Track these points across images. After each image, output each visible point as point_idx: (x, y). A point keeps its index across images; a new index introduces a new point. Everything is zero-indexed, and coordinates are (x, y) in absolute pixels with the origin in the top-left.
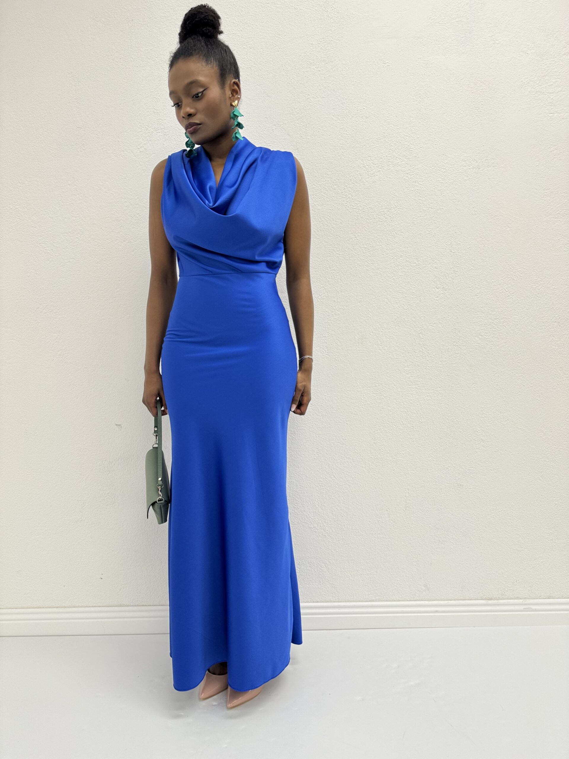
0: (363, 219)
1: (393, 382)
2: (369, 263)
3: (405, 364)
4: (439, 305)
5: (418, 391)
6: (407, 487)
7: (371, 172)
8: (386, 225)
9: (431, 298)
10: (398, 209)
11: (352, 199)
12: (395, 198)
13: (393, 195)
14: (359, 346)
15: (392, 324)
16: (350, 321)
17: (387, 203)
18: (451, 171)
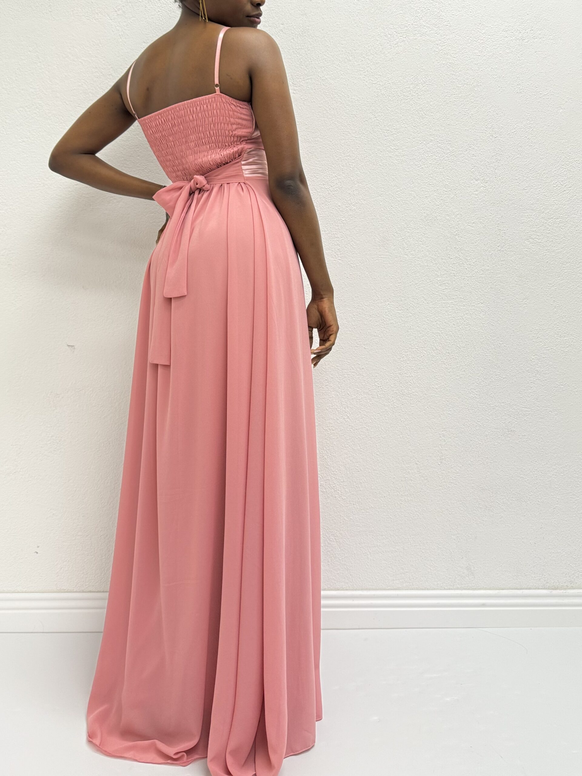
0: (384, 97)
1: (423, 295)
2: (392, 148)
3: (437, 273)
4: (479, 200)
5: (454, 307)
6: (443, 432)
7: (395, 41)
8: (413, 104)
9: (468, 192)
10: (427, 85)
11: (371, 72)
12: (424, 72)
13: (420, 69)
14: (380, 250)
15: (421, 223)
16: (368, 218)
17: (413, 78)
18: (489, 43)
